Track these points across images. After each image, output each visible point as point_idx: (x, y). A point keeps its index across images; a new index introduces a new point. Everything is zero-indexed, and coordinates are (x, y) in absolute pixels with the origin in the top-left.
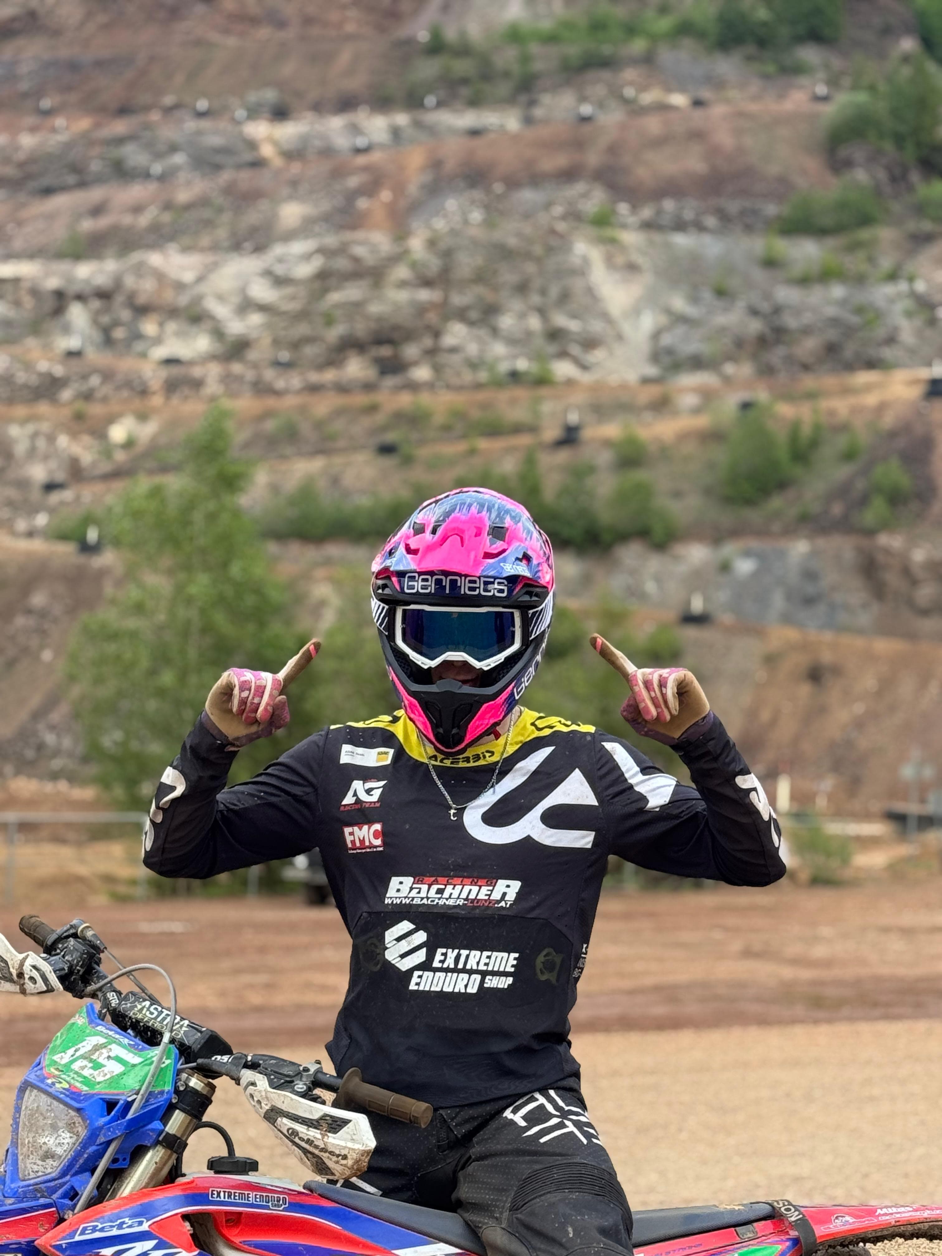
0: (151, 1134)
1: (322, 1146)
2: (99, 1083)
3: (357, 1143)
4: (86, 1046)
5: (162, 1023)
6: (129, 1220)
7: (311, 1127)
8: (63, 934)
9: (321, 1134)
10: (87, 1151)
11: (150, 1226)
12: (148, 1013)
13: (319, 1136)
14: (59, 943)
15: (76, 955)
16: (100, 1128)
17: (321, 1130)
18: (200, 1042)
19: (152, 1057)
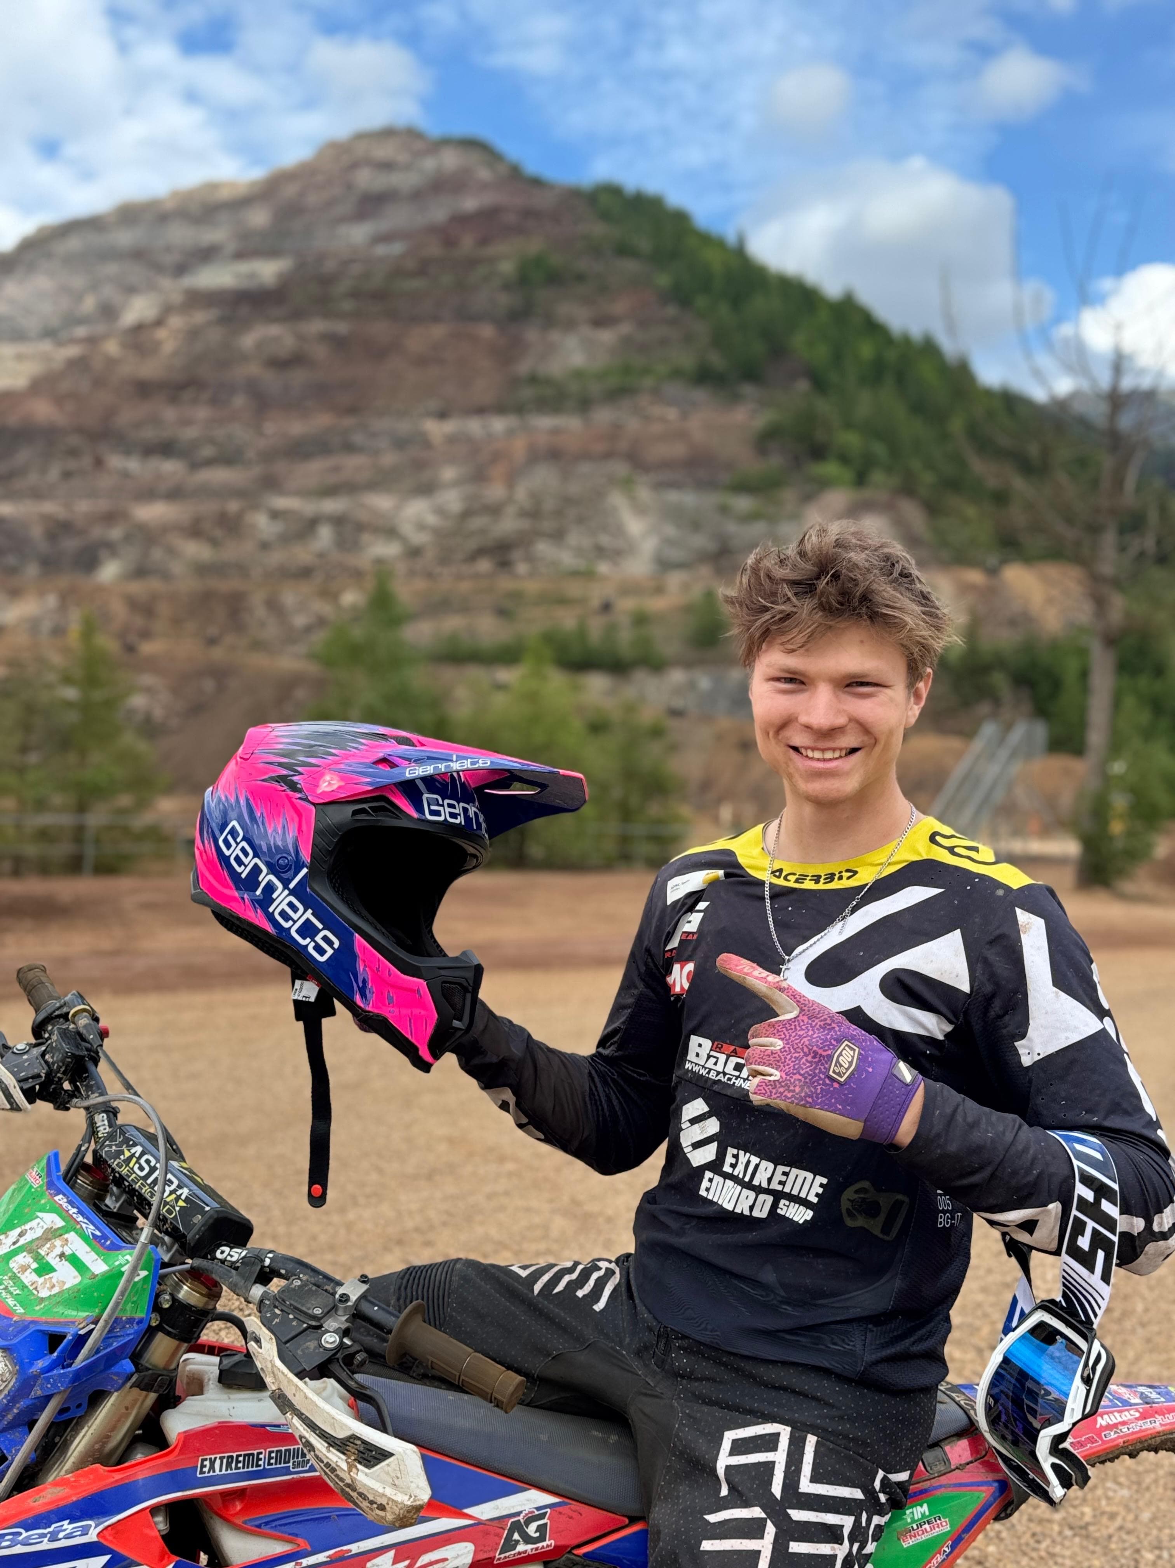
0: (115, 1378)
1: (349, 1481)
2: (42, 1300)
3: (402, 1493)
4: (35, 1228)
5: (153, 1188)
6: (69, 1523)
7: (333, 1447)
8: (54, 1012)
9: (348, 1463)
10: (18, 1405)
11: (99, 1535)
12: (136, 1168)
13: (344, 1466)
14: (48, 1023)
15: (58, 1056)
16: (35, 1377)
17: (349, 1457)
18: (200, 1229)
19: (121, 1265)
